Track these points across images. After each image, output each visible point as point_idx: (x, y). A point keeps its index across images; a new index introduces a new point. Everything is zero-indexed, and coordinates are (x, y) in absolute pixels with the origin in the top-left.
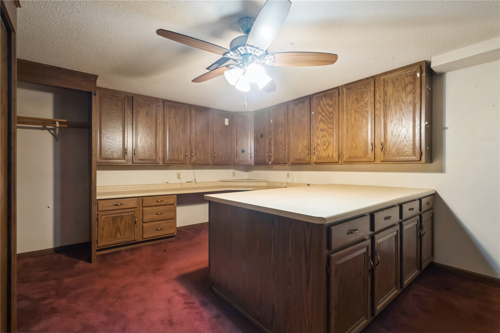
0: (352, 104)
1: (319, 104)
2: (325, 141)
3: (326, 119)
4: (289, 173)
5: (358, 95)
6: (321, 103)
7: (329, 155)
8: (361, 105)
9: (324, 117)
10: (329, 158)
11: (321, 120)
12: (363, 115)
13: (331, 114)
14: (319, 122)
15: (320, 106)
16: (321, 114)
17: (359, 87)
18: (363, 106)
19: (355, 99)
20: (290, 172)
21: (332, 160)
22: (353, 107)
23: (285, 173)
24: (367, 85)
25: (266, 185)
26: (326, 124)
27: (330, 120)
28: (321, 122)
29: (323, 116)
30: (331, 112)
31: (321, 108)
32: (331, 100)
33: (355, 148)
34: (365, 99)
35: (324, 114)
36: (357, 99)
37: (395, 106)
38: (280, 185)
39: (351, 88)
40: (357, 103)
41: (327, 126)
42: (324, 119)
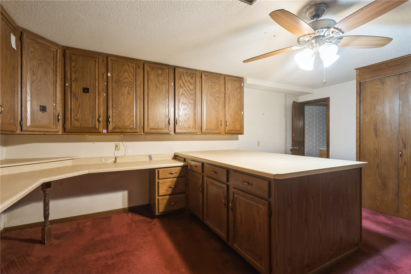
0: (208, 88)
1: (181, 78)
2: (187, 113)
3: (187, 94)
4: (119, 144)
5: (212, 83)
6: (183, 78)
7: (190, 126)
8: (214, 92)
9: (186, 92)
10: (190, 129)
11: (183, 94)
12: (215, 99)
13: (191, 91)
14: (181, 96)
15: (182, 80)
16: (182, 87)
17: (213, 78)
18: (215, 92)
19: (210, 85)
20: (121, 143)
21: (193, 131)
22: (209, 91)
23: (112, 144)
24: (218, 78)
25: (71, 164)
26: (188, 99)
27: (191, 96)
28: (183, 95)
29: (184, 90)
30: (191, 89)
31: (183, 83)
32: (192, 78)
33: (210, 123)
34: (217, 88)
35: (185, 88)
36: (211, 86)
37: (232, 99)
38: (103, 161)
39: (207, 76)
40: (212, 89)
41: (189, 101)
42: (184, 93)
